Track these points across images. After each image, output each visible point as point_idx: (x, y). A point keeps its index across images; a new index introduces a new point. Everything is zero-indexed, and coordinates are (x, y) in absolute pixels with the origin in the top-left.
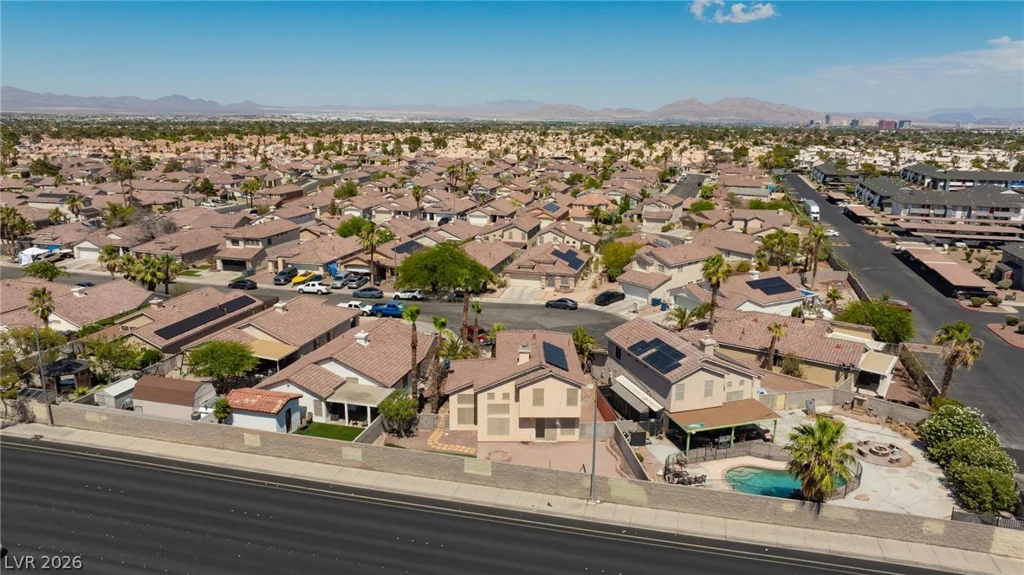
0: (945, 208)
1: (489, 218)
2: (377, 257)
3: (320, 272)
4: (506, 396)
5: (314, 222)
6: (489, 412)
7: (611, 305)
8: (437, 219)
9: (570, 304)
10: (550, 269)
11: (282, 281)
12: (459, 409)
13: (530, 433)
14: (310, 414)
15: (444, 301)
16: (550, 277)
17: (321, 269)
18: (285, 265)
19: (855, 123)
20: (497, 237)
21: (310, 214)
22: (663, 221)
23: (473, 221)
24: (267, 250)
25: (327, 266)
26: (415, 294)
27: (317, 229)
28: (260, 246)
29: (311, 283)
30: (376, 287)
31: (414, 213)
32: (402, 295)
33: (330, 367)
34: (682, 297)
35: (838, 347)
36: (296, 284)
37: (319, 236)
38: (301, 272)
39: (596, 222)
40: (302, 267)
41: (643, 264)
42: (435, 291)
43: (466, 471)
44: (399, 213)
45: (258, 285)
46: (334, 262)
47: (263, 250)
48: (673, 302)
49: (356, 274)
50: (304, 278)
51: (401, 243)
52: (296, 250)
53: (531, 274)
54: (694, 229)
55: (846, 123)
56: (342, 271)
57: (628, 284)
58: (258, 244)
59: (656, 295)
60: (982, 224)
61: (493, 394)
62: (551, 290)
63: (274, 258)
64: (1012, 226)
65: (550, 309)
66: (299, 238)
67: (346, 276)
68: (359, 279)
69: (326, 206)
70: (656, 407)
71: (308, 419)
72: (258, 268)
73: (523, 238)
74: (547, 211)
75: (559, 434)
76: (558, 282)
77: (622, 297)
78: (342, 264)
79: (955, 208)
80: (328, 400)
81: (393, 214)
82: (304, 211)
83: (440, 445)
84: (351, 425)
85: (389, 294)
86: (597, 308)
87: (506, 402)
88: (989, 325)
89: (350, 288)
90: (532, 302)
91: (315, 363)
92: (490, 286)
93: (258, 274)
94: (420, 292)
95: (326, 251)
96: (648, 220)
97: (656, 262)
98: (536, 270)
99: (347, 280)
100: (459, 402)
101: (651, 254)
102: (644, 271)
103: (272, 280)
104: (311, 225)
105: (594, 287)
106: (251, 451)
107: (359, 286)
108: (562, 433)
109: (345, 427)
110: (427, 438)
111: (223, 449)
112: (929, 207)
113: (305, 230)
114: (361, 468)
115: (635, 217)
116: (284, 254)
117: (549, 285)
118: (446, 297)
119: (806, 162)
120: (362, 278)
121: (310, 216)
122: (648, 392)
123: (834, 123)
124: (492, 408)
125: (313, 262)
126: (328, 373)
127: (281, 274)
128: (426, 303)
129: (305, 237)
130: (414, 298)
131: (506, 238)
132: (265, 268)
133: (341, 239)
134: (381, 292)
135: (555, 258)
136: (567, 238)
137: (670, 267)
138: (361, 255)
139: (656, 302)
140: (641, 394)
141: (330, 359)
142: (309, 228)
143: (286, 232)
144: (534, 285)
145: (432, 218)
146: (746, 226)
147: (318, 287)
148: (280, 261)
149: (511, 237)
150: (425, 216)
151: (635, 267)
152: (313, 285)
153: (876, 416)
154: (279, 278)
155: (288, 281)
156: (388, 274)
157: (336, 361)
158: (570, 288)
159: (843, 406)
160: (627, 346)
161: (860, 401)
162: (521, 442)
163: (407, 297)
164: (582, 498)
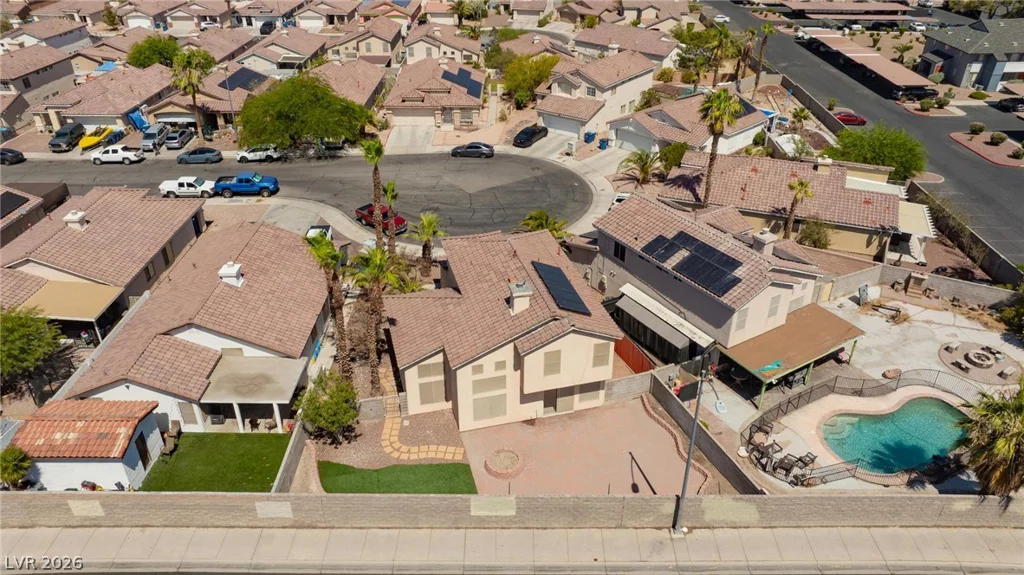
1: (324, 19)
2: (201, 99)
3: (119, 126)
4: (500, 365)
5: (88, 40)
6: (474, 392)
7: (534, 145)
8: (258, 24)
9: (485, 150)
10: (446, 100)
11: (64, 147)
12: (422, 386)
13: (537, 409)
14: (176, 423)
15: (310, 159)
16: (446, 111)
17: (119, 122)
18: (62, 121)
20: (351, 50)
21: (80, 29)
22: (537, 13)
23: (303, 24)
24: (27, 97)
25: (127, 117)
26: (269, 153)
27: (97, 53)
28: (13, 92)
29: (110, 148)
30: (208, 145)
31: (224, 17)
32: (251, 156)
33: (191, 336)
34: (629, 132)
35: (867, 202)
36: (85, 149)
37: (101, 64)
38: (90, 129)
39: (460, 19)
40: (91, 120)
41: (568, 86)
42: (295, 143)
43: (473, 513)
44: (204, 18)
45: (26, 155)
46: (136, 109)
47: (19, 97)
48: (614, 137)
49: (173, 125)
50: (96, 139)
51: (229, 74)
52: (73, 97)
53: (423, 108)
54: (574, 22)
56: (153, 124)
57: (550, 115)
58: (9, 89)
59: (589, 128)
61: (481, 366)
62: (449, 127)
63: (41, 109)
65: (459, 160)
66: (71, 71)
67: (161, 131)
68: (181, 135)
69: (99, 13)
70: (704, 340)
71: (173, 431)
72: (18, 125)
73: (385, 50)
74: (397, 7)
75: (578, 403)
76: (457, 116)
77: (543, 132)
78: (149, 113)
80: (202, 401)
81: (196, 20)
82: (67, 25)
83: (404, 448)
84: (248, 430)
85: (232, 154)
86: (517, 151)
87: (500, 373)
88: (952, 135)
89: (169, 149)
90: (430, 150)
91: (165, 334)
92: (369, 129)
93: (22, 134)
94: (275, 149)
95: (121, 95)
96: (520, 12)
97: (584, 85)
98: (427, 104)
99: (162, 138)
100: (421, 375)
101: (577, 73)
102: (568, 96)
103: (48, 146)
104: (83, 45)
105: (503, 118)
106: (87, 523)
107: (183, 144)
108: (581, 400)
109: (240, 436)
110: (379, 435)
111: (33, 526)
113: (79, 55)
114: (292, 527)
115: (501, 8)
116: (57, 101)
117: (445, 121)
118: (311, 152)
120: (184, 132)
121: (80, 33)
122: (680, 314)
124: (479, 386)
125: (105, 114)
126: (190, 349)
127: (59, 135)
128: (286, 166)
129: (82, 69)
130: (269, 159)
131: (363, 51)
132: (31, 123)
133: (138, 71)
134: (219, 154)
135: (449, 84)
136: (444, 48)
137: (603, 90)
138: (177, 98)
139: (589, 138)
140: (673, 318)
141: (189, 325)
142: (82, 52)
143: (51, 66)
144: (426, 122)
145: (250, 23)
146: (639, 16)
147: (121, 155)
148: (52, 113)
149: (369, 50)
150: (240, 21)
151: (557, 91)
152: (115, 151)
153: (937, 297)
154: (57, 141)
155: (72, 145)
156: (221, 122)
157: (199, 327)
158: (474, 124)
159: (893, 286)
160: (638, 246)
161: (919, 281)
162: (524, 422)
163: (258, 158)
164: (659, 528)
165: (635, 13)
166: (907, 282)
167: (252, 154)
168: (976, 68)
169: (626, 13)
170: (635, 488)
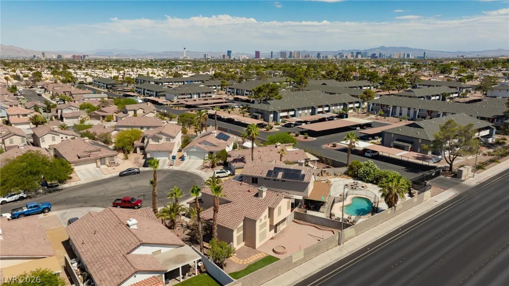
0: (191, 94)
4: (266, 217)
6: (260, 230)
9: (136, 170)
13: (273, 232)
16: (102, 159)
19: (59, 56)
22: (77, 117)
26: (20, 195)
34: (193, 152)
35: (296, 154)
41: (157, 139)
43: (293, 261)
48: (186, 155)
55: (55, 57)
57: (154, 152)
59: (173, 154)
60: (205, 100)
61: (261, 219)
62: (104, 167)
64: (214, 99)
65: (126, 177)
70: (300, 198)
76: (107, 161)
79: (194, 94)
84: (183, 280)
90: (106, 177)
91: (128, 253)
94: (24, 192)
97: (164, 137)
98: (92, 157)
100: (237, 233)
101: (161, 133)
102: (158, 143)
105: (126, 158)
110: (233, 262)
112: (184, 94)
115: (53, 117)
119: (82, 79)
123: (48, 56)
124: (261, 227)
128: (39, 198)
130: (22, 198)
135: (98, 147)
139: (174, 158)
144: (92, 166)
146: (135, 113)
151: (152, 142)
158: (116, 163)
159: (318, 175)
160: (264, 175)
161: (325, 171)
162: (271, 239)
163: (13, 200)
164: (336, 246)
165: (133, 112)
166: (322, 172)
167: (9, 198)
168: (272, 116)
169: (129, 112)
170: (319, 240)
